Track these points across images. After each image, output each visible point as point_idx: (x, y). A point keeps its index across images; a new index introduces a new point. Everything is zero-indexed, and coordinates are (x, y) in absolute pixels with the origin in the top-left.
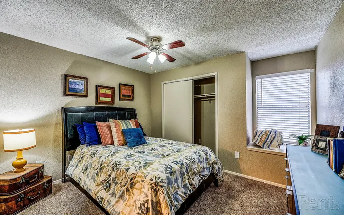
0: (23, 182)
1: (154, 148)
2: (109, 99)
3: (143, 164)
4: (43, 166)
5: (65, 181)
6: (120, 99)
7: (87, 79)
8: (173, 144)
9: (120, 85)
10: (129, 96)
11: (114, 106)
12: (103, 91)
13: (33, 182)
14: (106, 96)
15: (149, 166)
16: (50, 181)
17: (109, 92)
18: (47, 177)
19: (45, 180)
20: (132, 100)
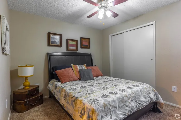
0: (29, 94)
1: (99, 82)
2: (74, 48)
3: (89, 92)
4: (38, 87)
5: (50, 97)
6: (81, 48)
7: (61, 35)
8: (113, 81)
9: (81, 38)
10: (87, 46)
11: (78, 52)
12: (71, 43)
13: (34, 95)
14: (72, 45)
15: (92, 94)
16: (42, 96)
17: (74, 43)
18: (41, 93)
19: (40, 95)
20: (89, 48)
